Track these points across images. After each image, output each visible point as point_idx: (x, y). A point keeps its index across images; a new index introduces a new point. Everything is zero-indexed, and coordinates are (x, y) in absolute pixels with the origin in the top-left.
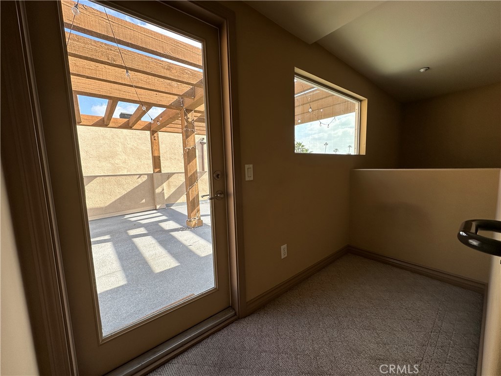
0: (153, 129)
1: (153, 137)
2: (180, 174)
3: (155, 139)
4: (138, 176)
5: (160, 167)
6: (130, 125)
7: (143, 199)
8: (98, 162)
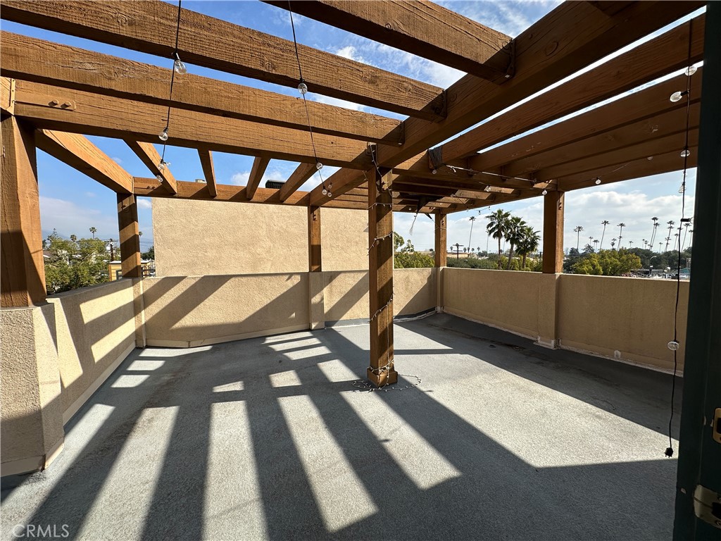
0: (313, 203)
1: (312, 215)
2: (348, 274)
3: (314, 219)
4: (287, 277)
5: (319, 263)
6: (281, 198)
7: (293, 313)
8: (235, 252)
